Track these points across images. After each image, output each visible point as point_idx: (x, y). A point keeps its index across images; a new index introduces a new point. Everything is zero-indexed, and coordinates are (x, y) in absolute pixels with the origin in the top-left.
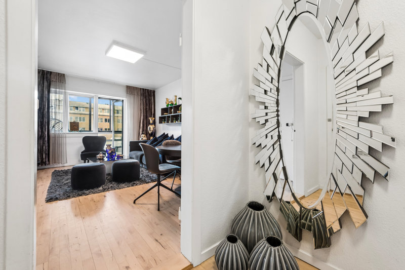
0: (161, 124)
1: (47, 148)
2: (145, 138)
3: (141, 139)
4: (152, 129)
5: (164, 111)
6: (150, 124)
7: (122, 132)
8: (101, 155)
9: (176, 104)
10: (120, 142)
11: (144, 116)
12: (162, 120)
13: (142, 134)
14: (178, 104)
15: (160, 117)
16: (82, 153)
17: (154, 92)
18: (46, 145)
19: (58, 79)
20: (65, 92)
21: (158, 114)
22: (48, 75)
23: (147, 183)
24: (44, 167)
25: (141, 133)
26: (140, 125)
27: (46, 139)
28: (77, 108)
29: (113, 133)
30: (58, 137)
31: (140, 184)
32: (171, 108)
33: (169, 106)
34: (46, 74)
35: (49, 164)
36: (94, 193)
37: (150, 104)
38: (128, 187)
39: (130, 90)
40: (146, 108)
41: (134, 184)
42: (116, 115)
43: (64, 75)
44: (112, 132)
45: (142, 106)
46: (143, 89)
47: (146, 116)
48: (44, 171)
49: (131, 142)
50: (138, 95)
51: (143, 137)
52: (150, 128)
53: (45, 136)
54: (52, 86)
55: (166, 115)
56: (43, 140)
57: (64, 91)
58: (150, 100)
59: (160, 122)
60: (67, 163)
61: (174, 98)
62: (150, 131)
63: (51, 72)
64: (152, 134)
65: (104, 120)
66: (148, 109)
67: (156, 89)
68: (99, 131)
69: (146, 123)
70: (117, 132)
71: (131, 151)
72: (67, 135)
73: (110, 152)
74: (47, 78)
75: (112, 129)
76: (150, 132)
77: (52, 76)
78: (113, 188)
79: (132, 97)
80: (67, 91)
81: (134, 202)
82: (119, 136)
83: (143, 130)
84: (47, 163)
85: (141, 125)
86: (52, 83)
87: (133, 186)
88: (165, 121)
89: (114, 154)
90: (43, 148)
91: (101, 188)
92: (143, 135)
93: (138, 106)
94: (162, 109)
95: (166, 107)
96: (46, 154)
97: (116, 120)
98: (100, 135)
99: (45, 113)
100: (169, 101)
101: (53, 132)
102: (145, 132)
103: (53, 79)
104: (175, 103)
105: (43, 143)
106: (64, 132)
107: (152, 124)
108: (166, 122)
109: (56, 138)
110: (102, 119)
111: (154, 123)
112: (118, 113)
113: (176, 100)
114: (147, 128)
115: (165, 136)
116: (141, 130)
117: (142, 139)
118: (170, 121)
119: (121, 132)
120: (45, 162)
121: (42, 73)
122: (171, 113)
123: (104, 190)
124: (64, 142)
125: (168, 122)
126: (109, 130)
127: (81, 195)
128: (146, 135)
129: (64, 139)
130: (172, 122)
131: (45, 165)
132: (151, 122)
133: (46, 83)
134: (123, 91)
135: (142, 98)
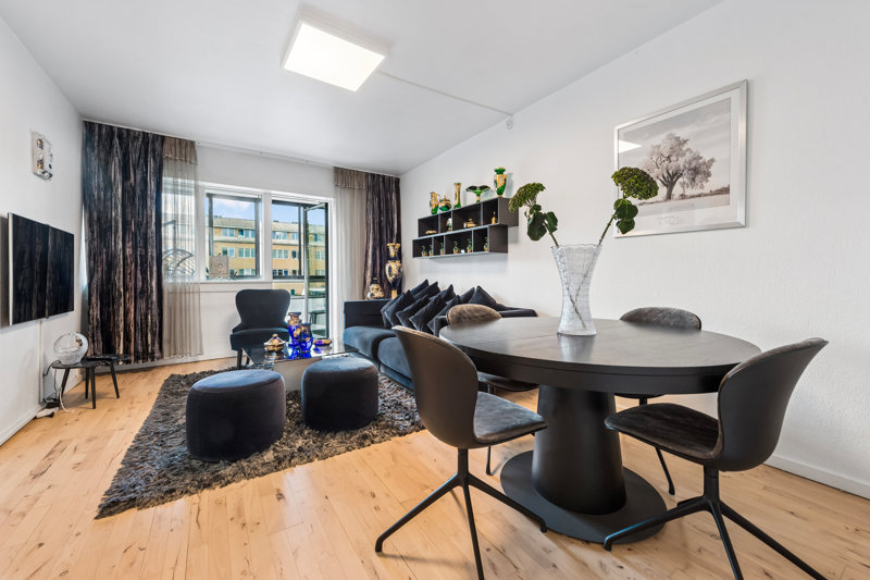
0: (417, 260)
1: (156, 319)
2: (379, 294)
3: (369, 295)
4: (395, 271)
5: (425, 224)
6: (389, 258)
7: (325, 279)
8: (276, 342)
9: (459, 205)
10: (321, 301)
11: (374, 239)
12: (420, 248)
13: (373, 282)
14: (462, 206)
15: (415, 242)
16: (234, 330)
17: (397, 181)
18: (155, 312)
19: (180, 152)
20: (196, 187)
21: (410, 233)
22: (157, 145)
23: (401, 435)
24: (149, 363)
25: (369, 280)
26: (366, 261)
27: (154, 297)
28: (241, 231)
29: (306, 280)
30: (182, 292)
31: (383, 439)
32: (446, 216)
33: (439, 212)
34: (153, 142)
35: (162, 357)
36: (249, 476)
37: (389, 211)
38: (348, 450)
39: (344, 176)
40: (380, 222)
41: (365, 437)
42: (311, 243)
43: (192, 143)
44: (303, 278)
45: (371, 217)
46: (373, 175)
47: (381, 239)
48: (149, 374)
49: (347, 304)
50: (360, 189)
51: (375, 292)
52: (390, 268)
53: (152, 291)
54: (165, 171)
55: (431, 234)
56: (147, 300)
57: (193, 182)
58: (388, 202)
59: (417, 254)
60: (202, 354)
61: (454, 190)
62: (390, 275)
63: (163, 138)
64: (395, 281)
65: (290, 254)
66: (384, 224)
67: (405, 172)
68: (274, 277)
69: (382, 256)
70: (314, 279)
71: (347, 326)
72: (202, 288)
73: (297, 333)
74: (154, 151)
75: (304, 273)
76: (390, 279)
77: (166, 146)
78: (304, 455)
79: (347, 195)
80: (200, 183)
81: (379, 548)
82: (319, 287)
83: (374, 275)
84: (157, 354)
85: (370, 262)
86: (165, 163)
87: (362, 445)
88: (428, 249)
89: (308, 339)
90: (147, 319)
91: (269, 456)
92: (374, 286)
93: (361, 217)
94: (421, 221)
95: (430, 214)
96: (153, 334)
97: (312, 253)
98: (276, 285)
99: (149, 235)
100: (438, 198)
101: (170, 281)
102: (379, 277)
103: (167, 154)
104: (453, 203)
105: (147, 308)
106: (195, 280)
107: (394, 259)
108: (431, 252)
109: (178, 296)
110: (286, 252)
111: (399, 256)
112: (316, 240)
113: (458, 195)
114: (382, 267)
115: (428, 289)
116: (369, 274)
117: (372, 295)
118: (442, 251)
119: (322, 277)
120: (153, 353)
121: (143, 138)
122: (446, 228)
123: (280, 464)
124: (196, 303)
125: (437, 253)
126: (297, 275)
127: (208, 486)
128: (382, 286)
129: (196, 296)
130: (449, 251)
131: (153, 360)
132: (392, 253)
133: (151, 164)
134: (327, 181)
135: (370, 197)
